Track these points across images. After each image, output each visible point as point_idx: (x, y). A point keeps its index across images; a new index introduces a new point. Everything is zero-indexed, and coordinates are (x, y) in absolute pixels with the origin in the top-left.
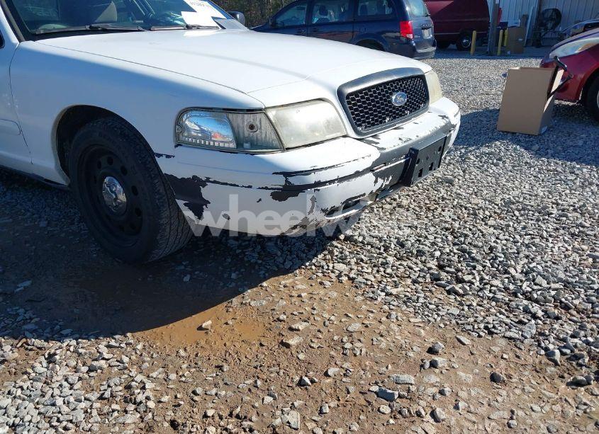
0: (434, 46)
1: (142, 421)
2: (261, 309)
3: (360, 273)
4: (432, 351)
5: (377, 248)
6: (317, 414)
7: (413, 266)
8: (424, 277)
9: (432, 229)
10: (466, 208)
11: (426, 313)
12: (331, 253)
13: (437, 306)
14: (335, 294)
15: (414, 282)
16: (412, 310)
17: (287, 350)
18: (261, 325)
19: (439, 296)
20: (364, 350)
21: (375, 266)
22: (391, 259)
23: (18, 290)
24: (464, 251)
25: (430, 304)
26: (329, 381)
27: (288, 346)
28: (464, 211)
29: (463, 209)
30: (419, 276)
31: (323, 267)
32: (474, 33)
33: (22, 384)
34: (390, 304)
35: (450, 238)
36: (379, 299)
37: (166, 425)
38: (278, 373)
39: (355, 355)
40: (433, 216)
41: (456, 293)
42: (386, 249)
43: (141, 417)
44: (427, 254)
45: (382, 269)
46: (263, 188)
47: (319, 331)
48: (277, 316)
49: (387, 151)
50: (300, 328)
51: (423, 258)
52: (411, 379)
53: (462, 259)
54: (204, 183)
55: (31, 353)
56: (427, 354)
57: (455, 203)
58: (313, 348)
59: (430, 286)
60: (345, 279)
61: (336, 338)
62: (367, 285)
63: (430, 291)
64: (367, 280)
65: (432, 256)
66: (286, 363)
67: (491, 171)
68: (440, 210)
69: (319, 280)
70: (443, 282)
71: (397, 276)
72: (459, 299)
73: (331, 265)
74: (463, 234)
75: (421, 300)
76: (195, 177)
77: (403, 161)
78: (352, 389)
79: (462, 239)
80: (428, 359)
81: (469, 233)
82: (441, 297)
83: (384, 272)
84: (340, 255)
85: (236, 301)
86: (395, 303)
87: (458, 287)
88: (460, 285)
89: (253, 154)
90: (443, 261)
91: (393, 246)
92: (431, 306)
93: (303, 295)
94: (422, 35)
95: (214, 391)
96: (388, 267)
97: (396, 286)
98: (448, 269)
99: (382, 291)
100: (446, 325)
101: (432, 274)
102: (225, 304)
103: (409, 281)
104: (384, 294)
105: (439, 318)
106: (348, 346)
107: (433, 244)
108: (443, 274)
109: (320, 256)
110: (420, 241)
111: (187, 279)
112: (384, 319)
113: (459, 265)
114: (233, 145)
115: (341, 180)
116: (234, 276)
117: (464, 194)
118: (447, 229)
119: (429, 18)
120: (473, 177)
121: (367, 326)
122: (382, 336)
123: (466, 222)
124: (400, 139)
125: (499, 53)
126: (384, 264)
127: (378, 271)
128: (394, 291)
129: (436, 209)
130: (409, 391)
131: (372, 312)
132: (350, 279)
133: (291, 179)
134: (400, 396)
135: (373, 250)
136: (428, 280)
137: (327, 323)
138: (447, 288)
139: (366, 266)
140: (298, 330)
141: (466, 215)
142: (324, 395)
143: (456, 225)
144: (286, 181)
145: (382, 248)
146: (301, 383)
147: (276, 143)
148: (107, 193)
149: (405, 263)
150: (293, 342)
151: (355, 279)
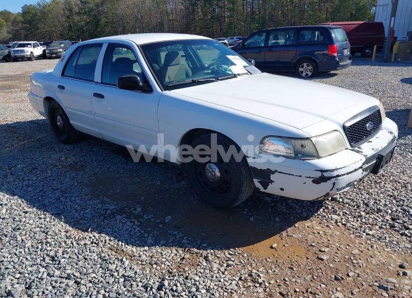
0: (350, 59)
1: (265, 292)
2: (299, 239)
3: (347, 221)
4: (401, 266)
5: (352, 206)
6: (350, 294)
7: (378, 218)
8: (385, 225)
9: (382, 195)
10: (399, 182)
11: (392, 246)
12: (327, 208)
13: (398, 243)
14: (338, 233)
15: (381, 228)
16: (384, 244)
17: (322, 262)
18: (303, 248)
19: (397, 237)
20: (364, 264)
21: (354, 217)
22: (363, 214)
23: (167, 221)
24: (405, 210)
25: (393, 241)
26: (350, 279)
27: (322, 260)
28: (399, 184)
29: (397, 183)
30: (382, 225)
31: (325, 217)
32: (375, 47)
33: (200, 270)
34: (370, 240)
35: (394, 201)
36: (364, 237)
37: (278, 294)
38: (322, 273)
39: (360, 267)
40: (380, 186)
41: (406, 235)
42: (358, 207)
43: (264, 290)
44: (384, 211)
45: (359, 219)
46: (308, 177)
47: (336, 253)
48: (310, 244)
49: (368, 156)
50: (326, 250)
51: (382, 214)
52: (395, 281)
53: (404, 215)
54: (273, 173)
55: (194, 255)
56: (399, 268)
57: (392, 179)
58: (335, 261)
59: (390, 231)
60: (340, 224)
61: (346, 257)
62: (354, 228)
63: (391, 233)
64: (353, 225)
65: (387, 213)
66: (324, 268)
67: (409, 157)
68: (383, 183)
69: (326, 224)
70: (397, 229)
71: (370, 224)
72: (408, 239)
73: (330, 216)
74: (401, 199)
75: (388, 239)
76: (268, 169)
77: (375, 161)
78: (364, 283)
79: (402, 203)
80: (401, 271)
81: (405, 199)
82: (398, 237)
83: (361, 221)
84: (332, 210)
85: (284, 233)
86: (374, 240)
87: (406, 232)
88: (408, 231)
89: (304, 160)
90: (394, 216)
91: (362, 205)
92: (394, 242)
93: (321, 232)
94: (343, 53)
95: (294, 280)
96: (363, 218)
97: (371, 230)
98: (398, 221)
99: (364, 232)
100: (405, 253)
101: (390, 224)
102: (279, 235)
103: (377, 227)
104: (365, 234)
105: (400, 249)
106: (355, 261)
107: (385, 205)
108: (396, 224)
109: (321, 210)
110: (377, 203)
111: (252, 219)
112: (370, 248)
113: (404, 219)
114: (293, 155)
115: (348, 174)
116: (277, 219)
117: (395, 172)
118: (391, 196)
119: (348, 42)
120: (398, 161)
121: (362, 252)
122: (371, 257)
123: (401, 192)
124: (373, 149)
125: (393, 60)
126: (360, 216)
127: (357, 221)
128: (371, 233)
129: (381, 182)
130: (395, 287)
131: (362, 244)
132: (343, 224)
133: (324, 174)
134: (391, 289)
135: (350, 207)
136: (388, 227)
137: (339, 248)
138: (400, 232)
139: (350, 217)
140: (325, 252)
141: (400, 187)
142: (350, 286)
143: (396, 193)
144: (322, 175)
145: (356, 206)
146: (336, 279)
147: (315, 154)
148: (210, 171)
149: (372, 216)
150: (325, 257)
151: (346, 224)
